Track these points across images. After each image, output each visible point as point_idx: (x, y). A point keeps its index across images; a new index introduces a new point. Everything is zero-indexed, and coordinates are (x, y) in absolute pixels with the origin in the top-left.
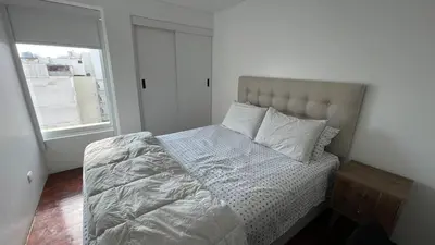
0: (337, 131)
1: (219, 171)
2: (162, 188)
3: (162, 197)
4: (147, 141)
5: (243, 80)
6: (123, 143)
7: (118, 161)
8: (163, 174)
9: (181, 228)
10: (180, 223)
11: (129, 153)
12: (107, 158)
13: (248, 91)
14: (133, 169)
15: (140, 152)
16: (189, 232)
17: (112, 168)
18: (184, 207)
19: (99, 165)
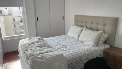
0: (108, 35)
1: (63, 48)
2: (44, 50)
3: (44, 52)
4: (39, 39)
5: (76, 16)
6: (31, 40)
7: (31, 44)
8: (45, 47)
9: (49, 57)
10: (49, 56)
11: (34, 42)
12: (27, 43)
13: (78, 21)
14: (36, 46)
15: (37, 42)
16: (51, 58)
17: (30, 46)
18: (50, 54)
19: (25, 45)
